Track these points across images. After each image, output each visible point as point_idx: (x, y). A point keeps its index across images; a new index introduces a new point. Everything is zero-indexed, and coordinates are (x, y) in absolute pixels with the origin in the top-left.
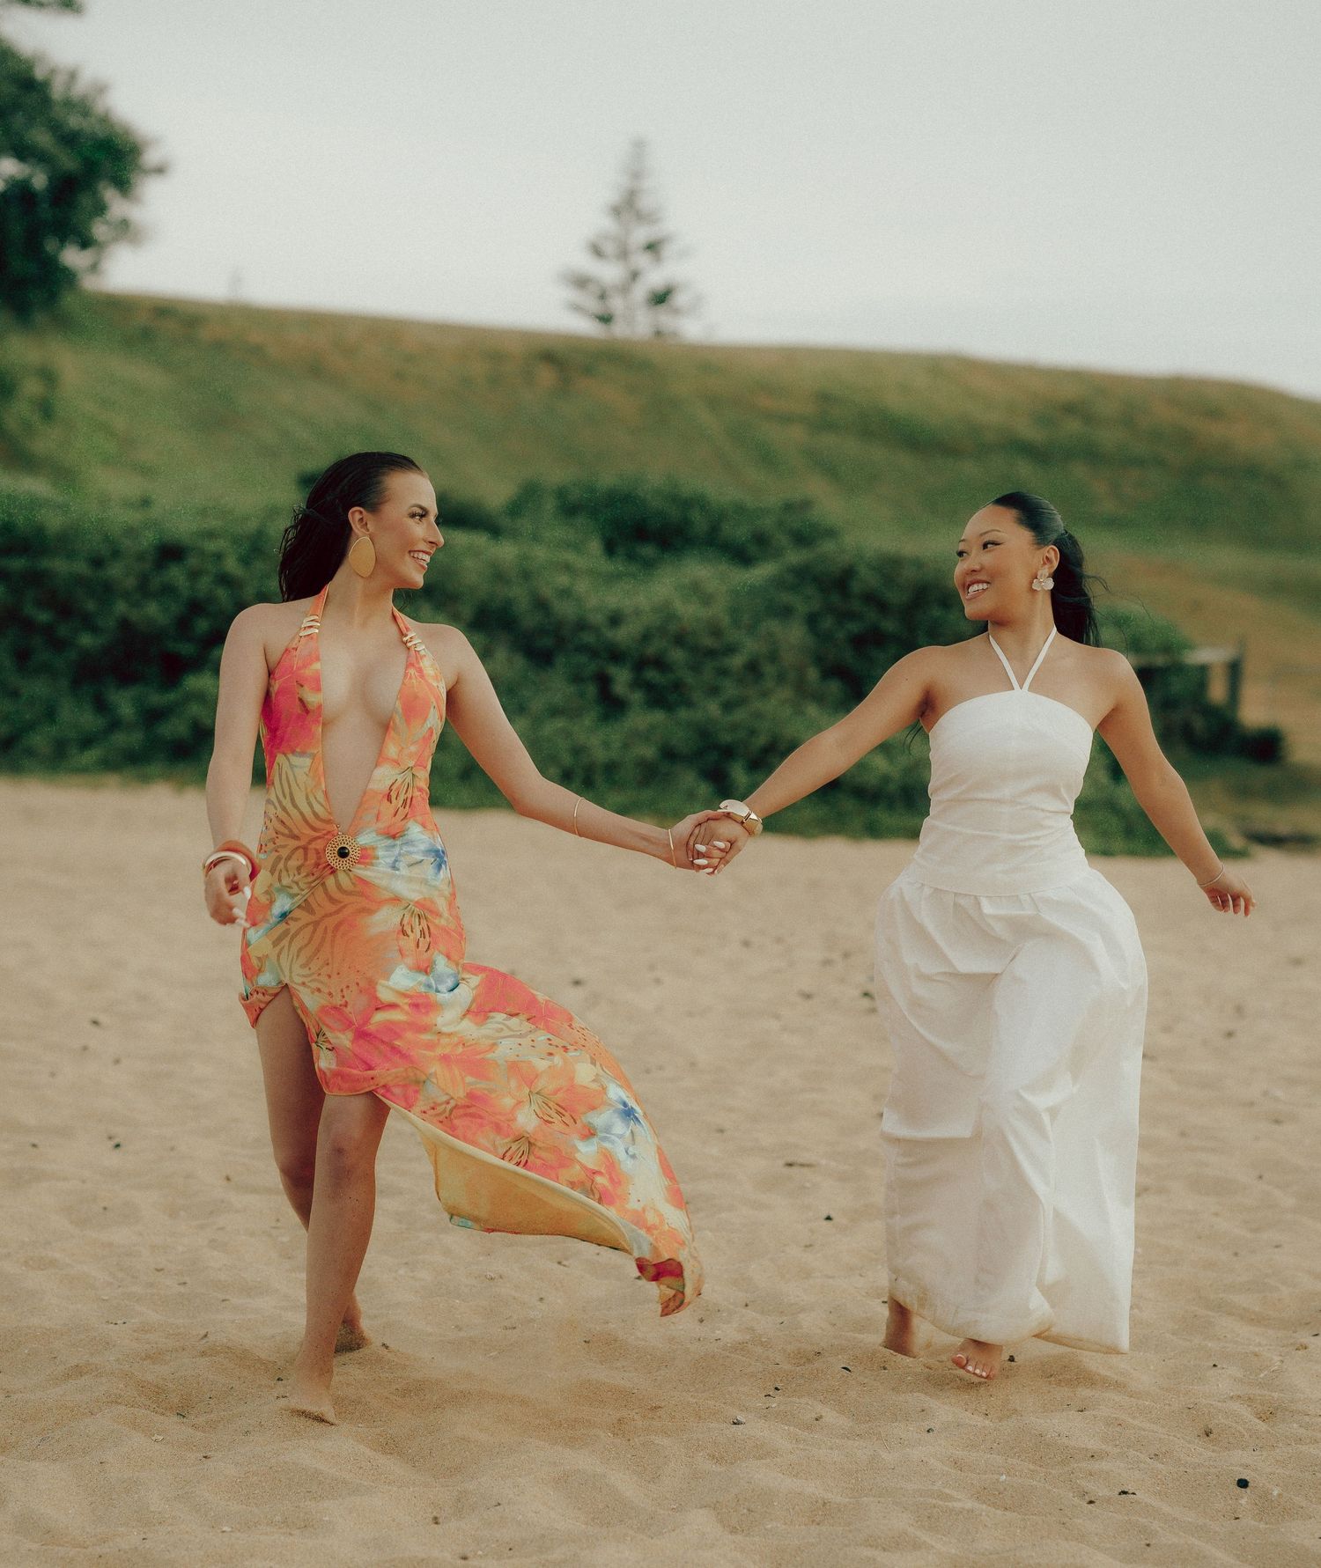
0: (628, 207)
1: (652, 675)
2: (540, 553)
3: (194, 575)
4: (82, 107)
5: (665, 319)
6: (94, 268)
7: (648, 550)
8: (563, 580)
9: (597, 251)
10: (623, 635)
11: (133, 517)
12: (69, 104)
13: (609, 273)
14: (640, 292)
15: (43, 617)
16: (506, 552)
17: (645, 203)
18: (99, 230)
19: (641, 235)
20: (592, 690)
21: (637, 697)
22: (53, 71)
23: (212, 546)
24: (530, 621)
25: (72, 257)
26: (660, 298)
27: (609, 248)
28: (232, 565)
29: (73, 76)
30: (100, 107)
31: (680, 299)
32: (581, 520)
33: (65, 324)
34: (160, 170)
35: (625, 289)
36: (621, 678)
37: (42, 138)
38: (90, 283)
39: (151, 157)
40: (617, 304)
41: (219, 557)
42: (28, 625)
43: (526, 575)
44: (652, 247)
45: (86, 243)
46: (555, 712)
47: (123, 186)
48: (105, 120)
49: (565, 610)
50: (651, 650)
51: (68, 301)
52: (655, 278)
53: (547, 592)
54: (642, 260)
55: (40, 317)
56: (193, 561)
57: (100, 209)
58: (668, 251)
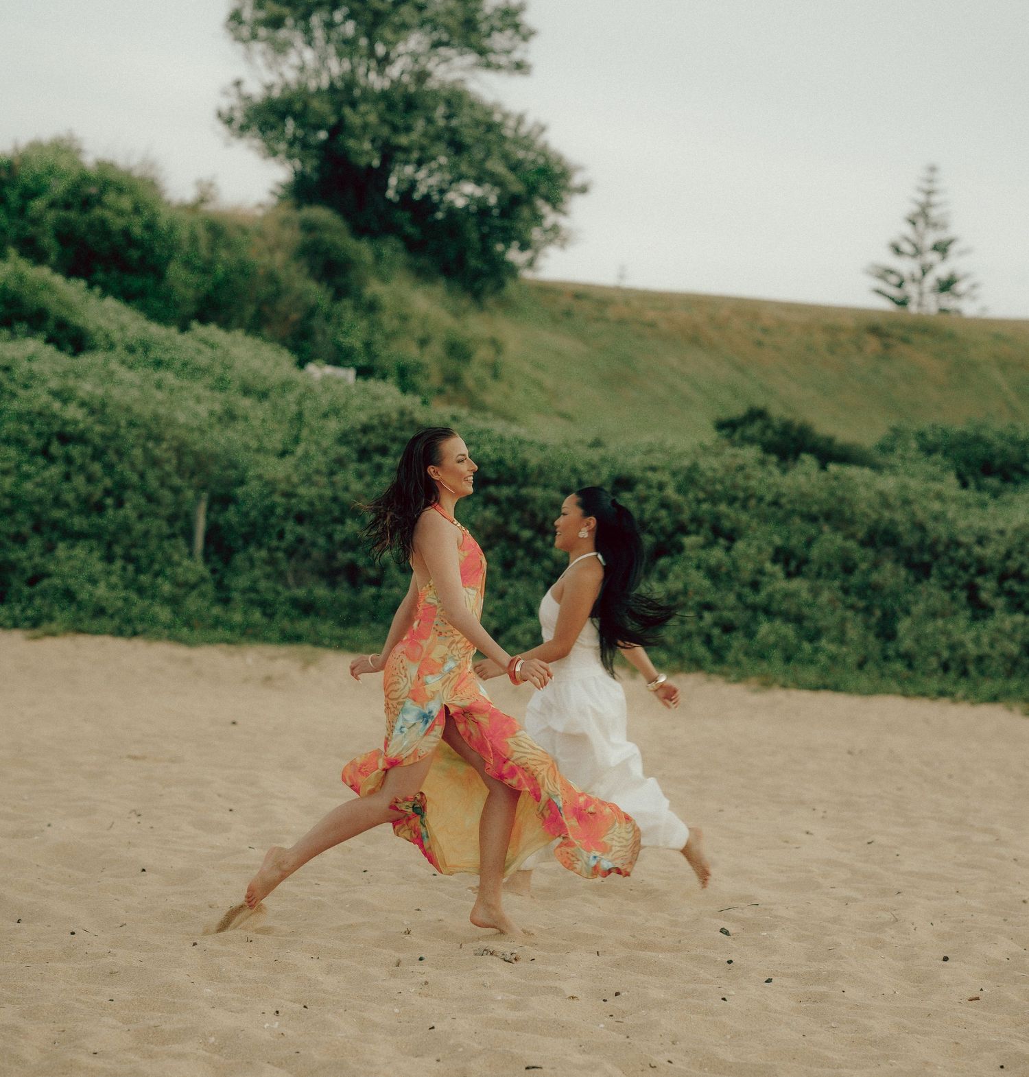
0: (922, 216)
1: (1011, 584)
2: (915, 484)
3: (643, 500)
4: (526, 142)
5: (948, 302)
6: (531, 264)
7: (993, 482)
8: (936, 506)
9: (897, 250)
10: (989, 552)
11: (595, 455)
12: (517, 141)
13: (906, 266)
14: (930, 280)
15: (526, 534)
16: (888, 483)
17: (934, 213)
18: (536, 234)
19: (931, 238)
20: (963, 596)
21: (1001, 602)
22: (506, 116)
23: (654, 477)
24: (910, 540)
25: (515, 256)
26: (946, 286)
27: (906, 247)
28: (670, 492)
29: (520, 120)
30: (541, 140)
31: (961, 287)
32: (938, 457)
33: (508, 305)
34: (583, 190)
35: (918, 281)
36: (987, 586)
37: (496, 166)
38: (527, 274)
39: (577, 180)
40: (911, 290)
41: (661, 486)
42: (514, 539)
43: (906, 502)
44: (942, 248)
45: (524, 246)
46: (933, 615)
47: (555, 202)
48: (544, 152)
49: (940, 531)
50: (1012, 565)
51: (511, 288)
52: (942, 271)
53: (920, 515)
54: (933, 257)
55: (490, 301)
56: (641, 489)
57: (537, 218)
58: (953, 249)
